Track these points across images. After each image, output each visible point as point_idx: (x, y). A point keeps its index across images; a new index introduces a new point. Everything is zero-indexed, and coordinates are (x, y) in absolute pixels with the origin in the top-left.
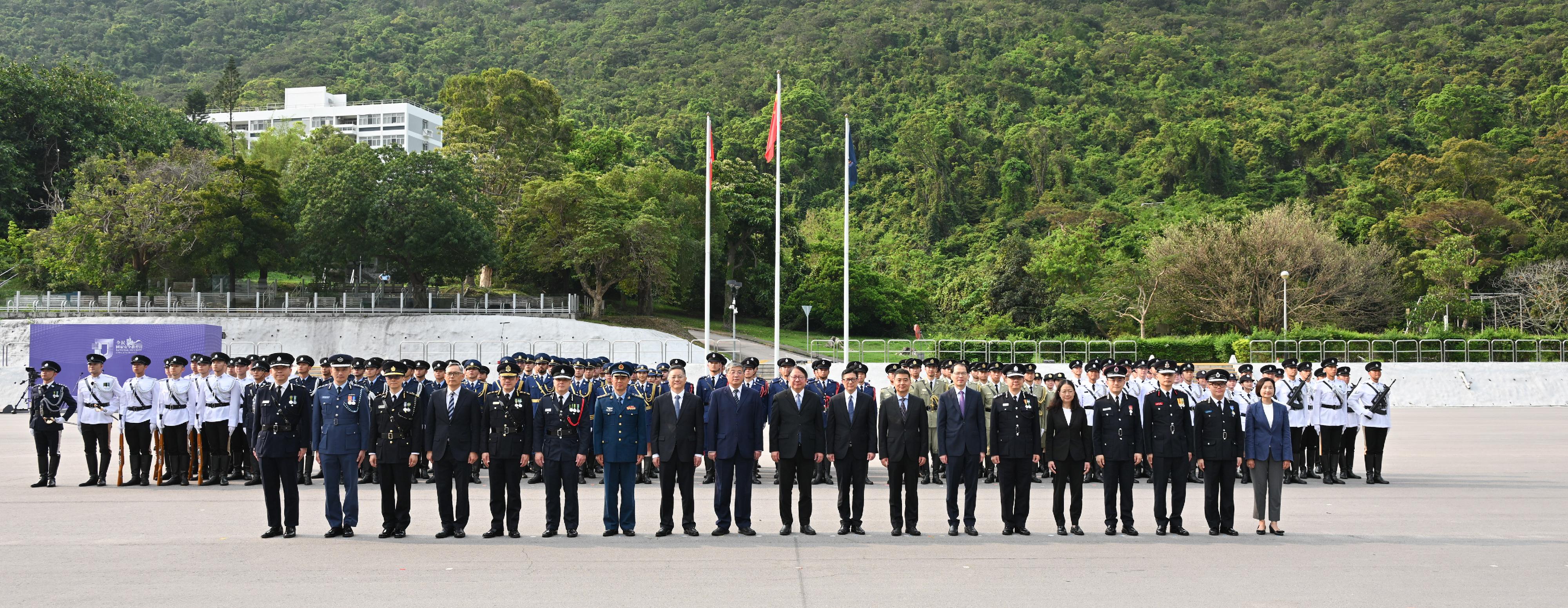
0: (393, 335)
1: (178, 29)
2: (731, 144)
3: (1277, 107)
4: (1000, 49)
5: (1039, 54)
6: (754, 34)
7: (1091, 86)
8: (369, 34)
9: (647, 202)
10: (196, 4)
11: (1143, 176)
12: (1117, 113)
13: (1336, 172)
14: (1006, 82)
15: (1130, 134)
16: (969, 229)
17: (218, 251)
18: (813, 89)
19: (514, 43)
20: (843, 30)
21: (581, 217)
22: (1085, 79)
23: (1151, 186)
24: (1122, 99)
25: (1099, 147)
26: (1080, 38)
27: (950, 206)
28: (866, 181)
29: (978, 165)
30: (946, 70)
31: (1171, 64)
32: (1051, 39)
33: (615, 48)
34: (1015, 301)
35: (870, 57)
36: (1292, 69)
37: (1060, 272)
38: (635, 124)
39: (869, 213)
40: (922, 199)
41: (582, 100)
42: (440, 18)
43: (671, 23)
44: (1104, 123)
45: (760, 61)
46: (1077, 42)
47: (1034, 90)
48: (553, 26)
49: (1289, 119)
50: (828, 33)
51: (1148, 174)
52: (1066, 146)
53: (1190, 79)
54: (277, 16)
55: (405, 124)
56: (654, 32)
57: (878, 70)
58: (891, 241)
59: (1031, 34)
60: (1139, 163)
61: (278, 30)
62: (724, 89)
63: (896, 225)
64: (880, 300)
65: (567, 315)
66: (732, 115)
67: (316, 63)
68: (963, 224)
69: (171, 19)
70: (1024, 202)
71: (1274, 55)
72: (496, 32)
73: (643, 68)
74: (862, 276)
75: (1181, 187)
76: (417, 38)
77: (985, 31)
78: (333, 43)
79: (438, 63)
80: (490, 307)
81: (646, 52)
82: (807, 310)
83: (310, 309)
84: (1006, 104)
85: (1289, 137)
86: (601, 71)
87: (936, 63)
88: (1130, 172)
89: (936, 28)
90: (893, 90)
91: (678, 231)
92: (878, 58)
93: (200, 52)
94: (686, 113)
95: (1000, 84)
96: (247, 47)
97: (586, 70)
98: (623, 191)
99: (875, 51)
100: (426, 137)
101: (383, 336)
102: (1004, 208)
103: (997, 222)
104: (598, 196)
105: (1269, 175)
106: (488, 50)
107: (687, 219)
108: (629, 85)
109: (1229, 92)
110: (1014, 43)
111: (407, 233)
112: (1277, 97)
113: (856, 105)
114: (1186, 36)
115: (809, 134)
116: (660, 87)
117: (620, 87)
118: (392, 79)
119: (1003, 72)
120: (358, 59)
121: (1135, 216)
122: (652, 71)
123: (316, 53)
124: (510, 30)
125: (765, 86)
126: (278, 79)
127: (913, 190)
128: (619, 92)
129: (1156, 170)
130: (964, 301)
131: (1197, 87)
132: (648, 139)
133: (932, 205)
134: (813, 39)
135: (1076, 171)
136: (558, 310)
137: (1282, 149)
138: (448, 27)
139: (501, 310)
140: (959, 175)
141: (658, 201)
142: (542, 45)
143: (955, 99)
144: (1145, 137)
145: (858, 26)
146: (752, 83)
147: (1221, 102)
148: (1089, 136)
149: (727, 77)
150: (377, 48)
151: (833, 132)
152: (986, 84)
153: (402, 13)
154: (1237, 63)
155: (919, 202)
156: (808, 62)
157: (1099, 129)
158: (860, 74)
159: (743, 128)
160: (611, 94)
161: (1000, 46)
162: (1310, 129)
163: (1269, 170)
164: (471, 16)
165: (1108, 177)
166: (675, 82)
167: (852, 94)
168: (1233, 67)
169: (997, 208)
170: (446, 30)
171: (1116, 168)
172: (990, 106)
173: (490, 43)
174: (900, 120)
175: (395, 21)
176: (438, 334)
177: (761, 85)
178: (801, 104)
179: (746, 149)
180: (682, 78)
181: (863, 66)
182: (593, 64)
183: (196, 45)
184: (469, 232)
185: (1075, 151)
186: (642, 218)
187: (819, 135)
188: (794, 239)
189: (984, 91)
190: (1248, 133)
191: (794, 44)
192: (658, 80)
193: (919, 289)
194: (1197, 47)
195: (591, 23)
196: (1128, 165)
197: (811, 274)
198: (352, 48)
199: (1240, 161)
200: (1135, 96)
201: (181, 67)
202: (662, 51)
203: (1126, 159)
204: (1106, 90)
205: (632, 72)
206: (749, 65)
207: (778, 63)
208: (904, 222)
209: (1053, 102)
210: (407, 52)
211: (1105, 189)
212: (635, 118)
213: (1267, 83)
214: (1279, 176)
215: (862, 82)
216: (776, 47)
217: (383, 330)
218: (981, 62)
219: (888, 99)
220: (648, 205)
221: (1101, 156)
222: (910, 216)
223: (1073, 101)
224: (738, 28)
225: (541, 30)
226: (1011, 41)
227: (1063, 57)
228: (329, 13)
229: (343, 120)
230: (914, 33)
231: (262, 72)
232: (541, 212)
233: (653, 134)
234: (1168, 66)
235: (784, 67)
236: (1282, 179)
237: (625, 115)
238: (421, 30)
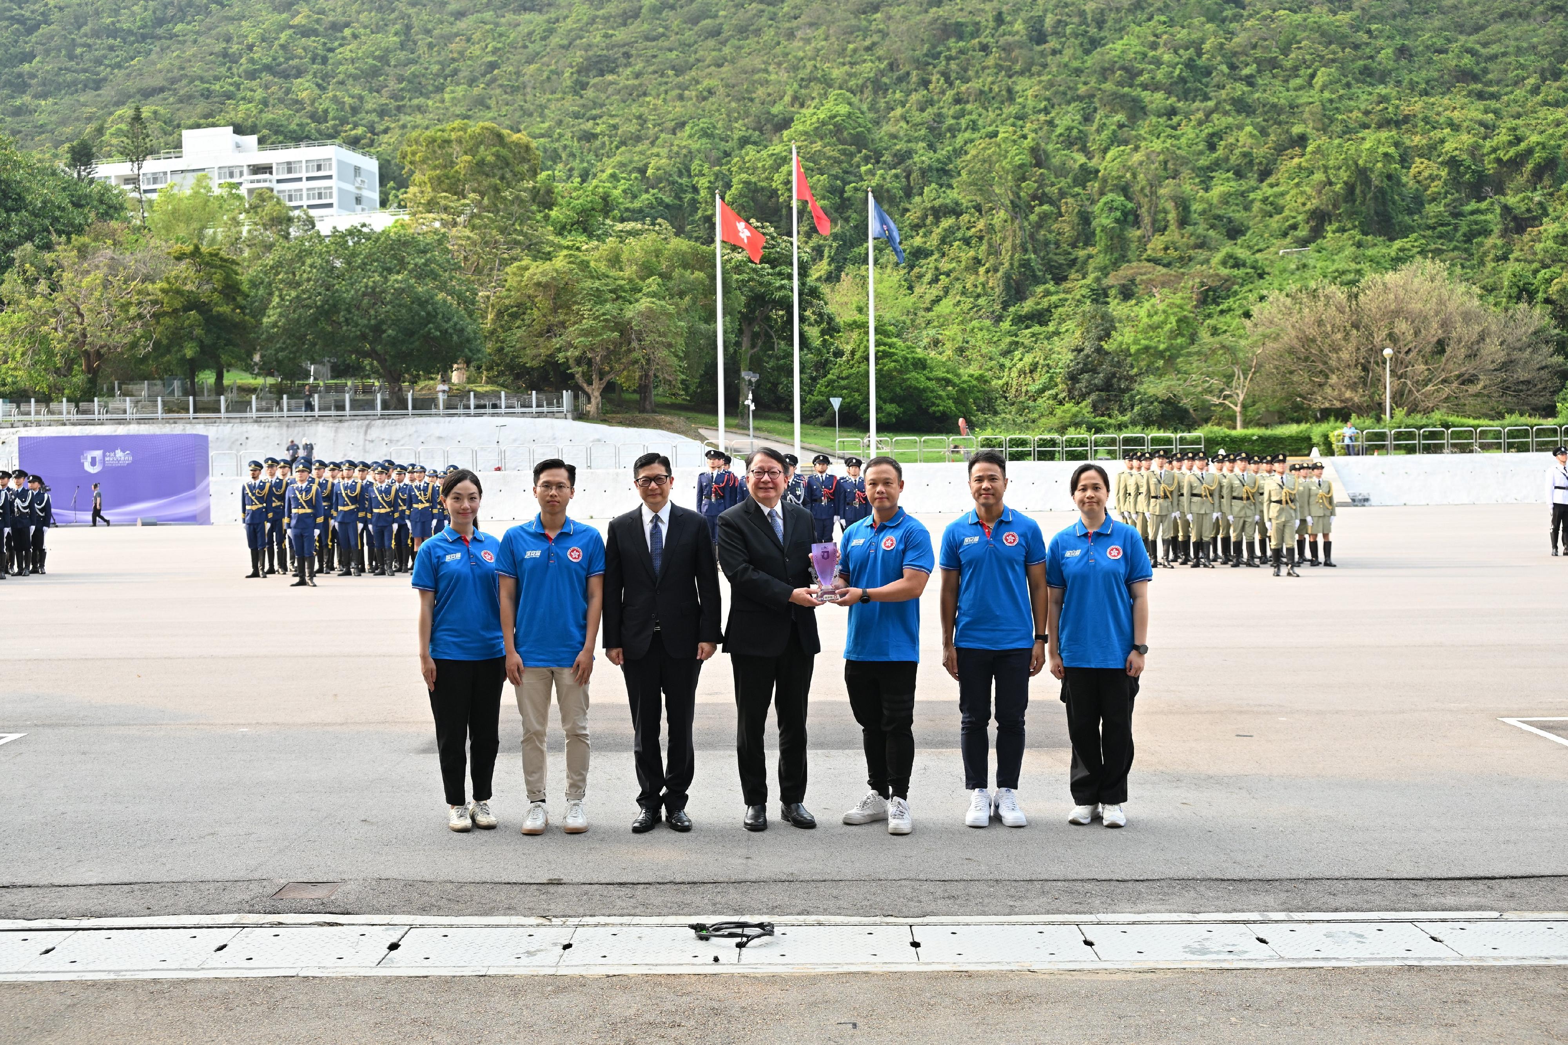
0: (372, 441)
1: (16, 42)
2: (744, 182)
3: (1475, 111)
4: (1102, 39)
5: (1154, 46)
6: (770, 26)
7: (1224, 87)
8: (263, 40)
9: (647, 281)
10: (36, 7)
11: (1286, 213)
12: (1255, 126)
13: (1540, 203)
14: (1109, 86)
15: (1272, 155)
16: (1053, 289)
17: (179, 351)
18: (850, 104)
19: (452, 46)
20: (890, 18)
21: (576, 303)
22: (1216, 78)
23: (1294, 227)
24: (1264, 106)
25: (1230, 174)
26: (1210, 20)
27: (1029, 260)
28: (921, 227)
29: (1066, 203)
30: (1029, 71)
31: (1334, 53)
32: (1171, 23)
33: (586, 51)
34: (1095, 385)
35: (926, 55)
36: (1504, 54)
37: (1147, 348)
38: (618, 158)
39: (924, 269)
40: (994, 251)
41: (546, 125)
42: (354, 15)
43: (660, 13)
44: (1238, 141)
45: (779, 64)
46: (1208, 26)
47: (1146, 95)
48: (503, 20)
49: (1489, 129)
50: (870, 22)
51: (1291, 210)
52: (1186, 172)
53: (1361, 73)
54: (142, 19)
55: (333, 172)
56: (638, 28)
57: (938, 72)
58: (947, 311)
59: (1145, 16)
60: (1282, 194)
61: (144, 37)
62: (734, 105)
63: (958, 286)
64: (928, 388)
65: (562, 415)
66: (744, 142)
67: (197, 83)
68: (1044, 283)
69: (7, 28)
70: (1126, 251)
71: (1481, 36)
72: (428, 32)
73: (624, 78)
74: (906, 359)
75: (1335, 226)
76: (325, 44)
77: (1082, 14)
78: (217, 55)
79: (355, 78)
80: (478, 407)
81: (627, 55)
82: (836, 403)
83: (278, 414)
84: (1107, 117)
85: (1483, 155)
86: (569, 83)
87: (1015, 61)
88: (1269, 208)
89: (1016, 11)
90: (958, 101)
91: (685, 315)
92: (937, 56)
93: (48, 72)
94: (684, 139)
95: (1100, 89)
96: (107, 62)
97: (549, 82)
98: (621, 269)
99: (934, 47)
100: (359, 188)
101: (361, 442)
102: (1101, 259)
103: (1089, 280)
104: (592, 277)
105: (1455, 207)
106: (419, 57)
107: (694, 300)
108: (607, 102)
109: (1413, 90)
110: (1121, 29)
111: (384, 327)
112: (1480, 96)
113: (908, 122)
114: (1358, 12)
115: (845, 165)
116: (649, 103)
117: (595, 104)
118: (296, 102)
119: (1105, 73)
120: (252, 75)
121: (1267, 270)
122: (636, 82)
123: (196, 69)
124: (446, 29)
125: (787, 99)
126: (154, 108)
127: (981, 238)
128: (594, 112)
129: (1304, 204)
130: (1033, 388)
131: (1371, 84)
132: (636, 178)
133: (1006, 258)
134: (850, 32)
135: (1196, 207)
136: (551, 409)
137: (1473, 172)
138: (365, 27)
139: (487, 411)
140: (1041, 218)
141: (660, 280)
142: (489, 48)
143: (1040, 112)
144: (1292, 158)
145: (910, 12)
146: (769, 95)
147: (1397, 107)
148: (1218, 159)
149: (736, 88)
150: (274, 59)
151: (878, 162)
152: (1082, 90)
153: (305, 10)
154: (1427, 47)
155: (989, 254)
156: (844, 64)
157: (1231, 148)
158: (914, 77)
159: (759, 160)
160: (584, 115)
161: (1102, 34)
162: (1511, 144)
163: (1454, 200)
164: (393, 11)
165: (1239, 215)
166: (668, 97)
167: (904, 106)
168: (1423, 54)
169: (1091, 261)
170: (362, 31)
171: (1252, 201)
172: (1087, 119)
173: (422, 48)
174: (966, 143)
175: (296, 21)
176: (422, 439)
177: (781, 98)
178: (835, 125)
179: (763, 189)
180: (678, 91)
181: (917, 68)
182: (558, 73)
183: (42, 63)
184: (451, 323)
185: (1197, 180)
186: (644, 303)
187: (858, 166)
188: (821, 315)
189: (1080, 98)
190: (1430, 151)
191: (826, 39)
192: (645, 94)
193: (977, 373)
194: (1374, 27)
195: (553, 15)
196: (1267, 198)
197: (844, 358)
198: (243, 60)
199: (1417, 190)
200: (1282, 101)
201: (24, 92)
202: (650, 53)
203: (1266, 190)
204: (1244, 93)
205: (611, 83)
206: (766, 71)
207: (805, 66)
208: (970, 280)
209: (1172, 112)
210: (314, 63)
211: (1234, 232)
212: (617, 148)
213: (1465, 76)
214: (1468, 208)
215: (916, 90)
216: (801, 44)
217: (362, 436)
218: (1076, 59)
219: (951, 112)
220: (649, 286)
221: (1233, 186)
222: (977, 273)
223: (1198, 110)
224: (750, 19)
225: (488, 27)
226: (1117, 26)
227: (1187, 49)
228: (208, 13)
229: (257, 169)
230: (987, 20)
231: (130, 97)
232: (529, 297)
233: (643, 171)
234: (1331, 56)
235: (811, 72)
236: (1473, 213)
237: (604, 143)
238: (330, 31)
